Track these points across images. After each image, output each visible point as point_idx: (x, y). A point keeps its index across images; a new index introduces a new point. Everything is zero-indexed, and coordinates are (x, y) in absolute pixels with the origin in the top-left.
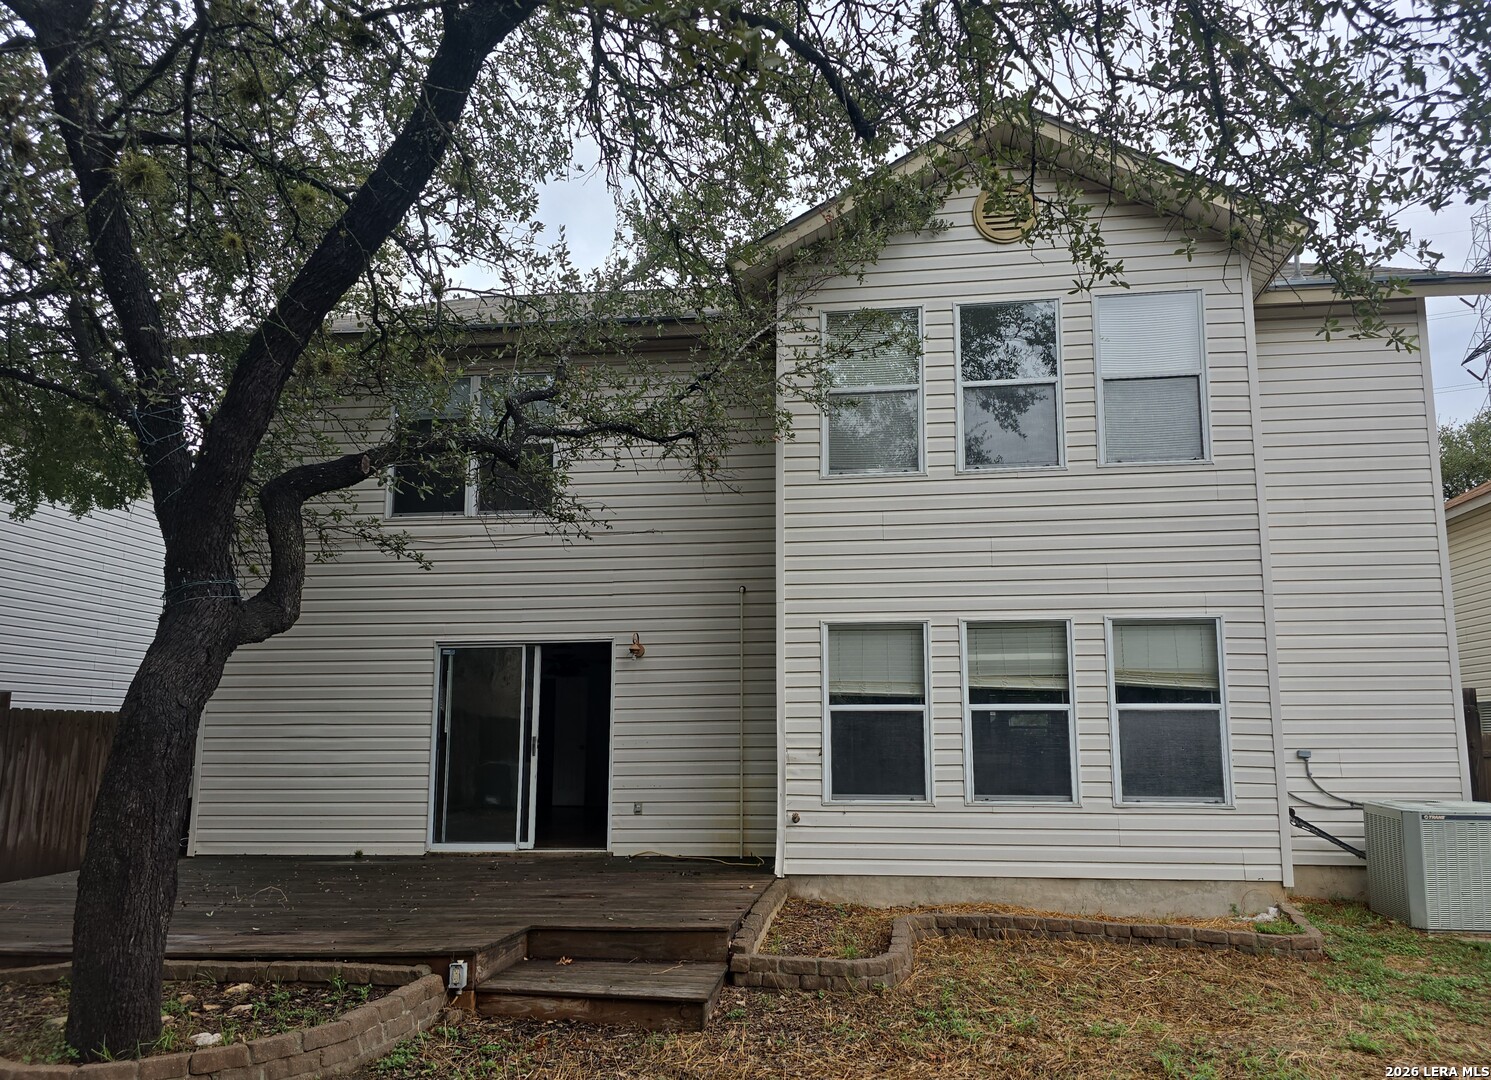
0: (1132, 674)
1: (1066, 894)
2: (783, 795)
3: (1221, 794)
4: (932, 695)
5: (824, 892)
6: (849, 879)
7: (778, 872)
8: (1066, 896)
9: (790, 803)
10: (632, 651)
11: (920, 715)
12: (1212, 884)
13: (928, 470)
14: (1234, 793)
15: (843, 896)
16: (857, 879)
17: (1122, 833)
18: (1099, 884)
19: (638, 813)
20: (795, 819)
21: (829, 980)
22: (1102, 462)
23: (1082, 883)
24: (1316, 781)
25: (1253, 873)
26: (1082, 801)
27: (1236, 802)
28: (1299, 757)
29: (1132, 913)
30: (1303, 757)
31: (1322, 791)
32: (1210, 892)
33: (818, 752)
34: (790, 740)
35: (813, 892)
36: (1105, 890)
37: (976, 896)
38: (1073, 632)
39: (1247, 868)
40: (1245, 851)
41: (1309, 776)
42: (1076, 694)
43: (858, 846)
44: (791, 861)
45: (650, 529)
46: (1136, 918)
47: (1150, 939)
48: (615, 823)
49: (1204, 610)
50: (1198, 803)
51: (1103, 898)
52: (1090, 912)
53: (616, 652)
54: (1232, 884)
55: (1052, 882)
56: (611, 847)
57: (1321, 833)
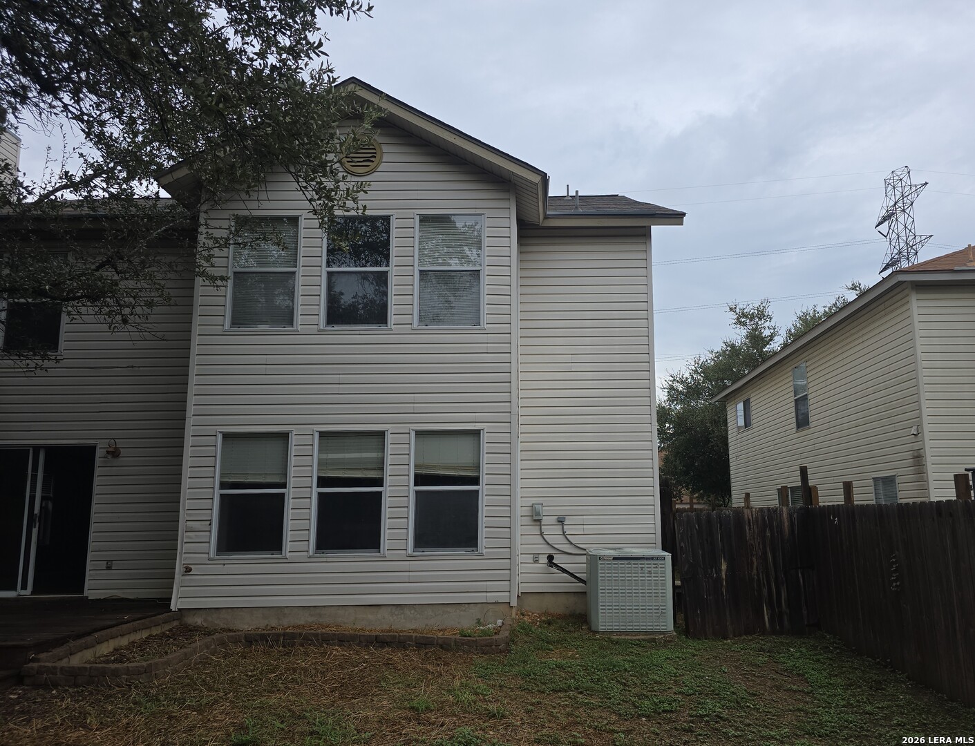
0: (428, 467)
1: (371, 616)
2: (181, 554)
3: (476, 546)
4: (292, 482)
5: (205, 620)
6: (224, 610)
7: (173, 607)
8: (371, 617)
9: (186, 558)
10: (108, 452)
11: (283, 495)
12: (466, 606)
13: (300, 327)
14: (484, 545)
15: (219, 622)
16: (230, 610)
17: (411, 574)
18: (394, 608)
19: (109, 568)
20: (188, 570)
21: (96, 679)
22: (415, 326)
23: (383, 608)
24: (567, 536)
25: (492, 597)
26: (387, 552)
27: (485, 551)
28: (559, 521)
29: (413, 627)
30: (561, 521)
31: (571, 543)
32: (465, 611)
33: (208, 523)
34: (190, 515)
35: (198, 620)
36: (397, 613)
37: (310, 619)
38: (389, 439)
39: (489, 594)
40: (488, 583)
41: (564, 534)
42: (388, 480)
43: (232, 588)
44: (183, 599)
45: (130, 365)
46: (415, 630)
47: (387, 643)
48: (90, 575)
49: (474, 424)
50: (461, 552)
51: (395, 618)
52: (386, 627)
53: (100, 453)
54: (479, 605)
55: (363, 608)
56: (86, 593)
57: (564, 571)
